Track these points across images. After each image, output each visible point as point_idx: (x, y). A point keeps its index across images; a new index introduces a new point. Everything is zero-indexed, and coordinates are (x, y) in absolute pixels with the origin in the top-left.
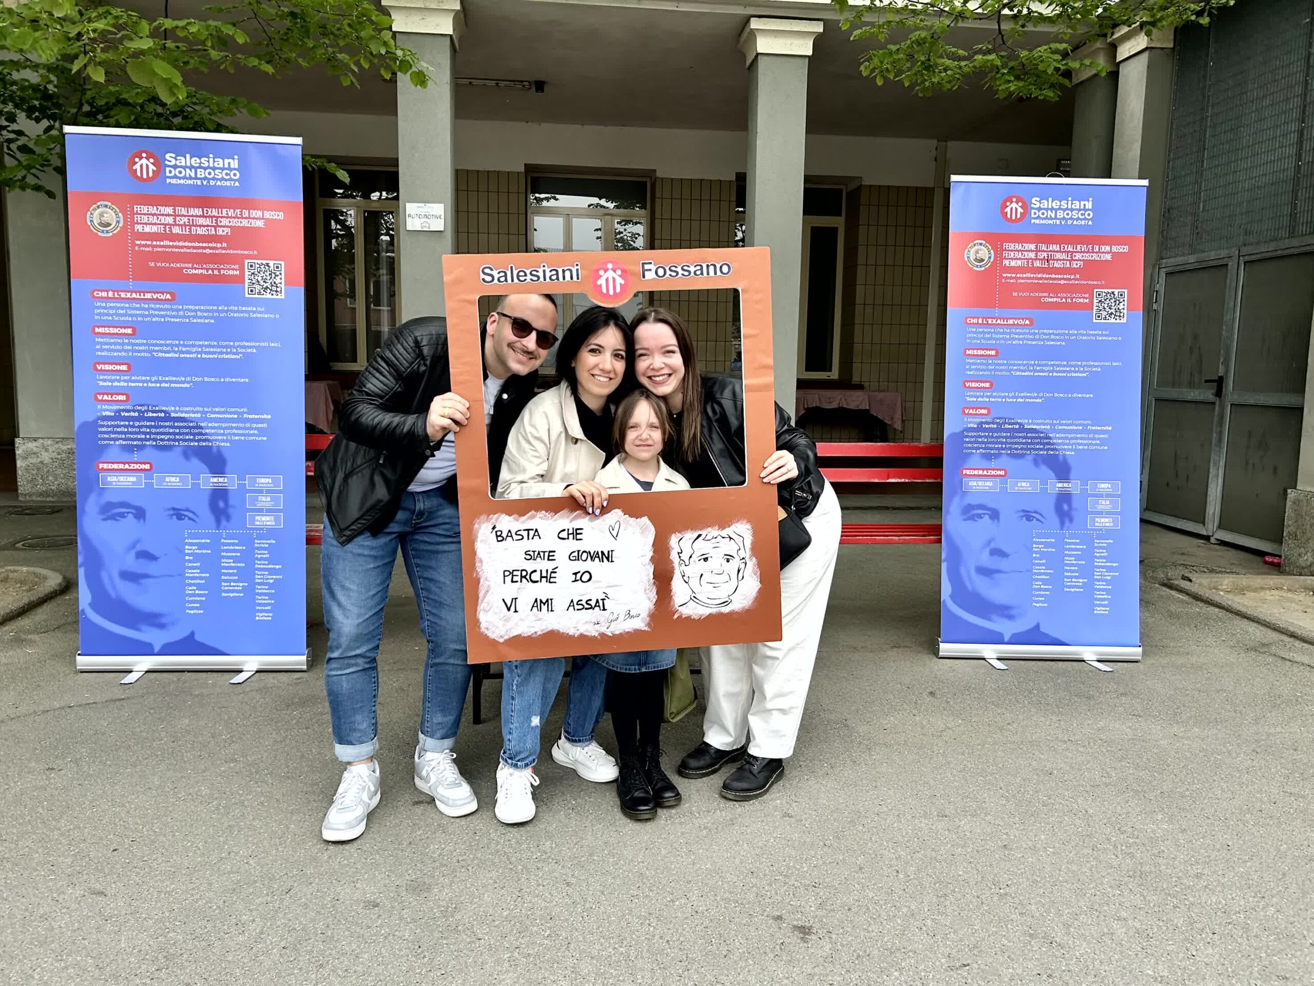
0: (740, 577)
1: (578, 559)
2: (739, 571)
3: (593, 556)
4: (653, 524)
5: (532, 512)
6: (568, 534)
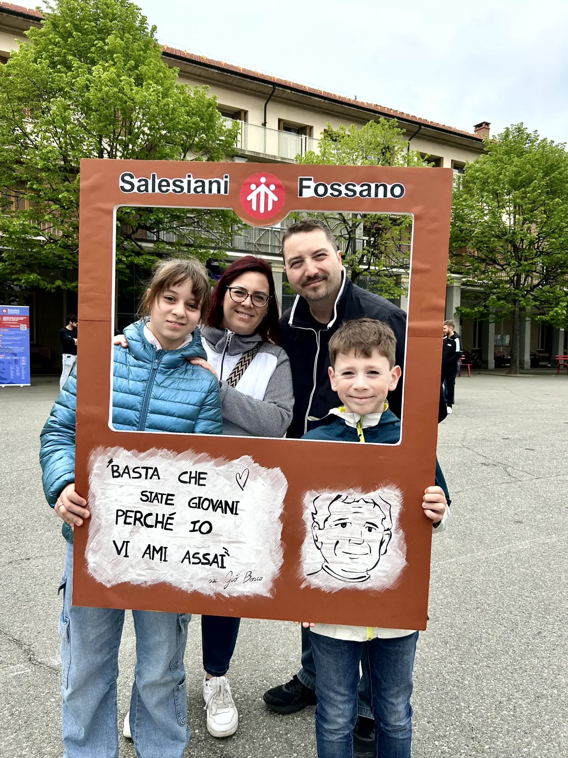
0: (383, 551)
1: (199, 506)
2: (382, 543)
3: (216, 506)
4: (286, 476)
5: (154, 448)
6: (190, 478)
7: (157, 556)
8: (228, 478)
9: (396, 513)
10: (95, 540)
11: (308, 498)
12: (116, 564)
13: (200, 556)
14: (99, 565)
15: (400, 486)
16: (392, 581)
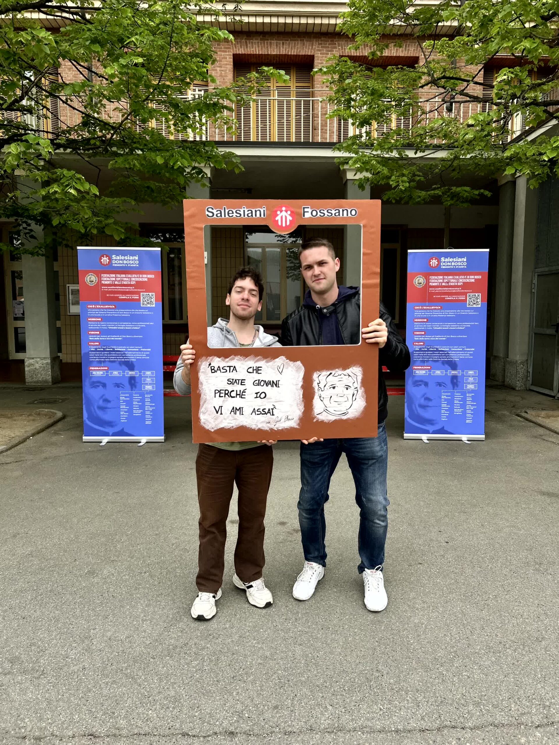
0: (354, 399)
1: (259, 384)
2: (353, 395)
3: (268, 383)
4: (304, 365)
5: (233, 356)
6: (253, 370)
7: (238, 412)
8: (274, 369)
9: (360, 380)
10: (204, 406)
11: (315, 376)
12: (216, 419)
13: (261, 410)
14: (207, 420)
15: (361, 366)
16: (359, 414)
